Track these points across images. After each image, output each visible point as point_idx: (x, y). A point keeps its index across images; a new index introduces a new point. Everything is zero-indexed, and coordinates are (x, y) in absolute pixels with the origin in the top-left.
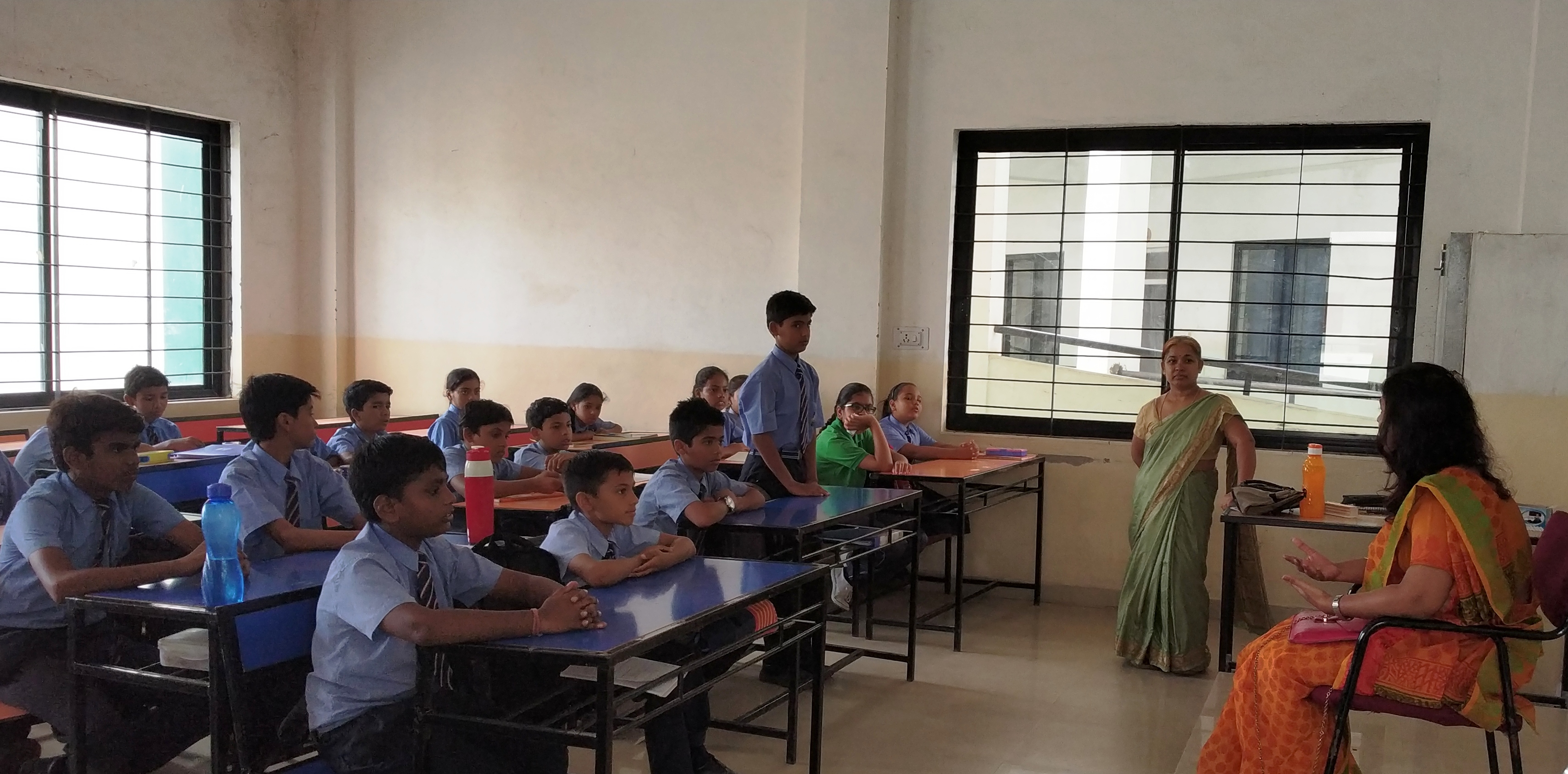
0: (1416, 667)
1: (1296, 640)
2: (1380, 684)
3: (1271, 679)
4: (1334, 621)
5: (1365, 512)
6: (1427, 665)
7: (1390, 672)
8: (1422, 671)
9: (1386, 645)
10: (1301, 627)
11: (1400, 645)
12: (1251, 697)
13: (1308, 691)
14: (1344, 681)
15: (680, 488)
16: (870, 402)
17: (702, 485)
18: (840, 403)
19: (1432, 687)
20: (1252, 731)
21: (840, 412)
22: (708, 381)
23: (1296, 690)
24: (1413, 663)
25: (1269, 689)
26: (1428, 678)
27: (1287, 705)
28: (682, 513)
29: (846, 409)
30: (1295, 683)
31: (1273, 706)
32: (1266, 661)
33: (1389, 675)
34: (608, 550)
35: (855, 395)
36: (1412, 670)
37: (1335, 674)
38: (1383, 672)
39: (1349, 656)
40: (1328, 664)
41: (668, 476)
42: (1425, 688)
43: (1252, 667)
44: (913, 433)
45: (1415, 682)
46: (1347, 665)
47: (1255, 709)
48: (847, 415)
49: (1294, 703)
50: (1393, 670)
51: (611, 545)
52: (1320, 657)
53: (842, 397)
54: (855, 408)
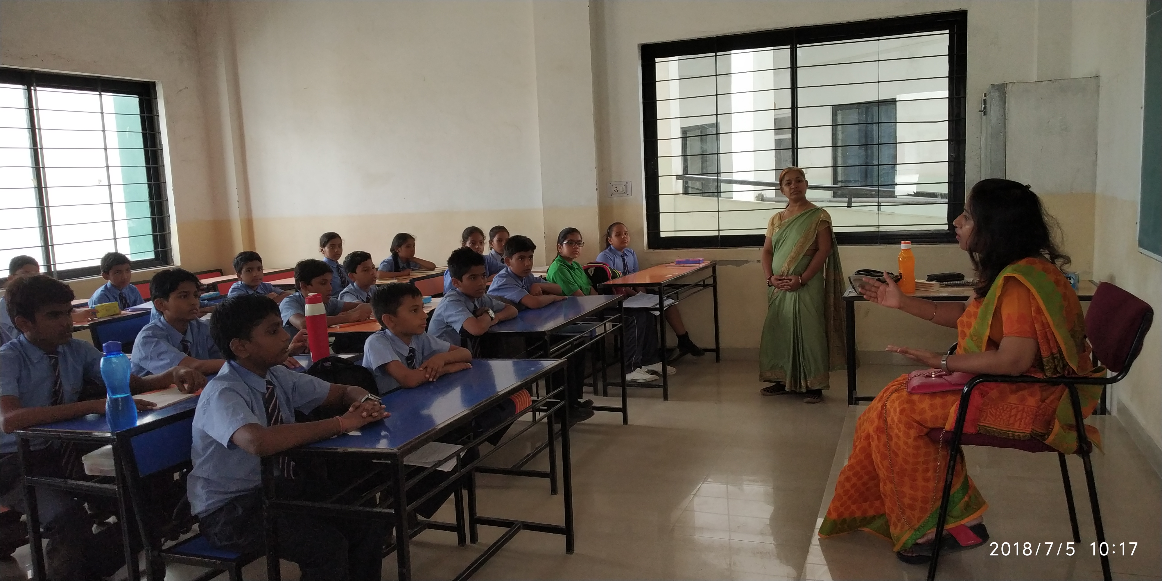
0: (1008, 409)
1: (914, 391)
2: (982, 424)
3: (896, 423)
4: (940, 376)
5: (944, 285)
6: (1017, 408)
7: (988, 415)
8: (1014, 412)
9: (983, 395)
10: (916, 382)
11: (994, 393)
12: (884, 438)
13: (926, 430)
14: (954, 424)
15: (460, 309)
16: (580, 239)
17: (475, 305)
18: (560, 242)
19: (1023, 423)
20: (886, 463)
21: (560, 248)
22: (469, 238)
23: (916, 430)
24: (1005, 406)
25: (896, 431)
26: (1018, 417)
27: (910, 441)
28: (462, 326)
29: (564, 245)
30: (915, 425)
31: (901, 443)
32: (892, 410)
33: (988, 417)
34: (409, 354)
35: (569, 235)
36: (1005, 412)
37: (946, 419)
38: (983, 416)
39: (955, 405)
40: (939, 412)
41: (451, 301)
42: (1017, 424)
43: (882, 415)
44: (627, 255)
45: (1008, 421)
46: (955, 412)
47: (887, 445)
48: (565, 250)
49: (915, 439)
50: (991, 414)
51: (412, 350)
52: (932, 407)
53: (560, 238)
54: (570, 243)
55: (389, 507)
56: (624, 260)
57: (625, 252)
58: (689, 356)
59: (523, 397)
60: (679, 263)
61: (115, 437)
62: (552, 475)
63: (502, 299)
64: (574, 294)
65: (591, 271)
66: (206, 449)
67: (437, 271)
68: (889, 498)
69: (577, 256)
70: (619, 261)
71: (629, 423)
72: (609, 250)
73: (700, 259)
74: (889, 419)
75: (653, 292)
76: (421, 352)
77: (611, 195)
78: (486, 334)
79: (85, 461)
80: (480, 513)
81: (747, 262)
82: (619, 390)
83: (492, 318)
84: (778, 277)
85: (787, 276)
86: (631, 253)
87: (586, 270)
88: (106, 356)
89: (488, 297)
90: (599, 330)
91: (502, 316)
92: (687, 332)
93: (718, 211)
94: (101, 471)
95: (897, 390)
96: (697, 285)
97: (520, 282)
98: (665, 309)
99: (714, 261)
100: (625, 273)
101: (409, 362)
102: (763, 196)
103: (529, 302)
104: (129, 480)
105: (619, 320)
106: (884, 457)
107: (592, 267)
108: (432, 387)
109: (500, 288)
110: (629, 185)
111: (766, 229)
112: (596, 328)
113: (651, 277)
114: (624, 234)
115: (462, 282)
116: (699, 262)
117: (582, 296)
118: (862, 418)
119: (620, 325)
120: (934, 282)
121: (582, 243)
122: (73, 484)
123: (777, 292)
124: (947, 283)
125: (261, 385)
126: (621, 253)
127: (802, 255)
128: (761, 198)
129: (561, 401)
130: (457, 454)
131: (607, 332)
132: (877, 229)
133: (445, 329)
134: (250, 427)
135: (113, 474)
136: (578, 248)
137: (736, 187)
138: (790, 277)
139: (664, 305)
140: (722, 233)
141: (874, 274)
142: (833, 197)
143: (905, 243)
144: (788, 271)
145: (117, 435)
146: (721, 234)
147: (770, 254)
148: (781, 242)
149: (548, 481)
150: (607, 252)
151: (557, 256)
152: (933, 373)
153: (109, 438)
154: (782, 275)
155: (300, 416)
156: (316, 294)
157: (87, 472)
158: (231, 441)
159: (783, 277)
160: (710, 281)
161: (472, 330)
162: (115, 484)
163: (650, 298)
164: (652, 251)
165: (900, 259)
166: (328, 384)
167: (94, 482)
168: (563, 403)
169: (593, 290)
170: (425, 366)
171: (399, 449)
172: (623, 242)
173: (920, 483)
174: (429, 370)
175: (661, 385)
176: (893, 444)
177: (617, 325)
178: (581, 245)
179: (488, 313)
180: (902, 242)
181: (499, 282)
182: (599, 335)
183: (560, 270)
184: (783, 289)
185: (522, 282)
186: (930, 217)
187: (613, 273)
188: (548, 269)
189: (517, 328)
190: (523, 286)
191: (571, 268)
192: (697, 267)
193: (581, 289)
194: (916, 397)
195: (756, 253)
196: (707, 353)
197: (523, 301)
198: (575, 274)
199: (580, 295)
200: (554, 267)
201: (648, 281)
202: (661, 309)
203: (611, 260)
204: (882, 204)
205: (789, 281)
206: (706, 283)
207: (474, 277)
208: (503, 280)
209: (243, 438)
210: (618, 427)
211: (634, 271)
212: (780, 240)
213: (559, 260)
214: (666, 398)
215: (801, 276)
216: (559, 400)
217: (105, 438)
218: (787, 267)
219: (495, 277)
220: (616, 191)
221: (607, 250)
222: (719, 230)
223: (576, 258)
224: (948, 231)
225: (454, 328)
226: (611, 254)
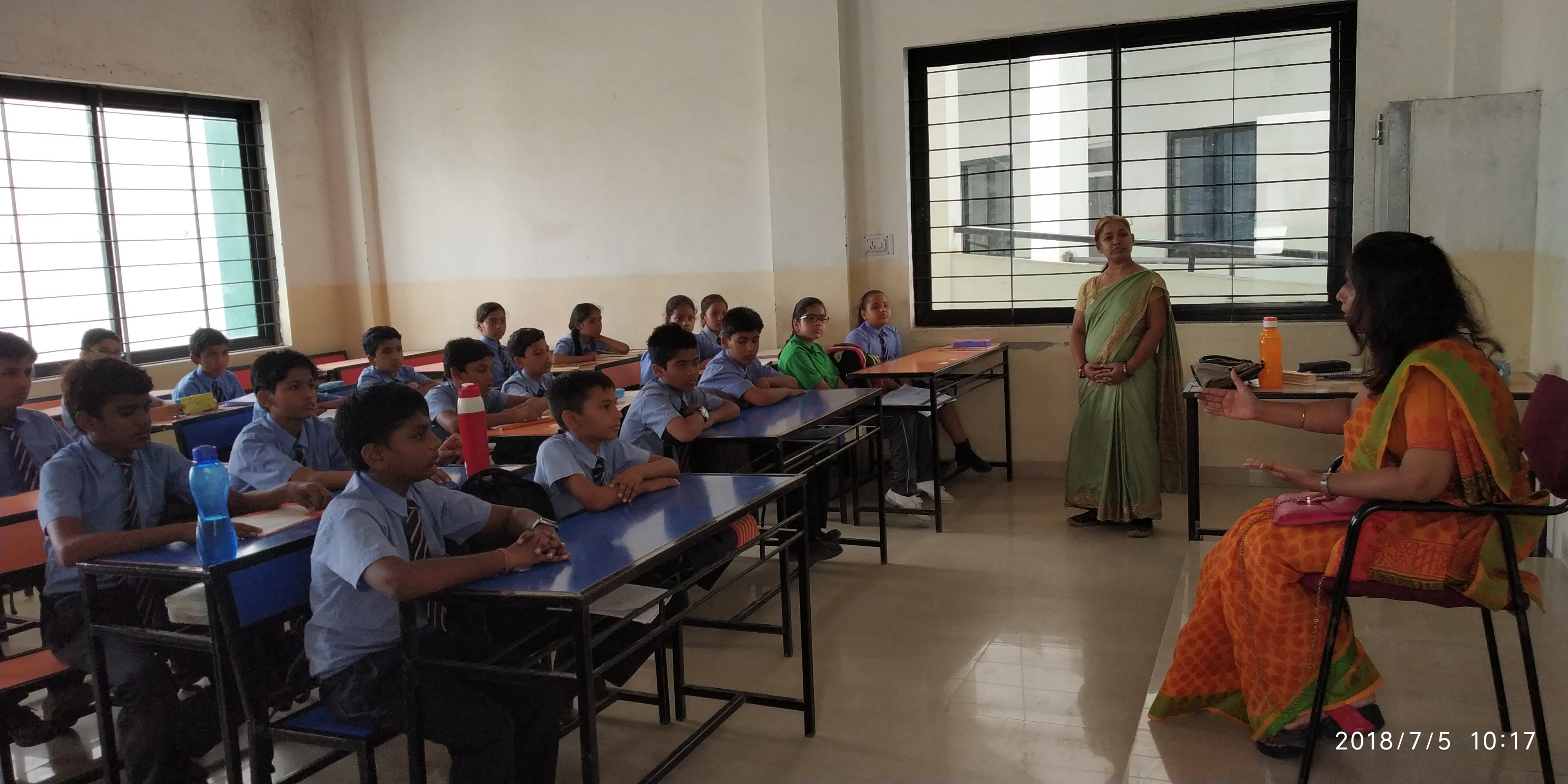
0: (1414, 549)
1: (1281, 522)
2: (1377, 569)
3: (1258, 566)
4: (1318, 502)
5: (1323, 378)
6: (1426, 546)
7: (1385, 555)
9: (1378, 528)
10: (1284, 510)
11: (1393, 526)
12: (1239, 586)
13: (1298, 576)
14: (1337, 569)
15: (663, 406)
16: (823, 312)
17: (683, 401)
18: (796, 316)
19: (1433, 567)
20: (1243, 620)
21: (796, 324)
22: (675, 311)
23: (1285, 575)
24: (1409, 544)
25: (1257, 576)
26: (1428, 559)
27: (1277, 591)
28: (666, 429)
29: (802, 321)
30: (1284, 568)
31: (1264, 594)
32: (1251, 548)
33: (1385, 559)
34: (596, 466)
35: (808, 307)
36: (1410, 551)
37: (1326, 560)
38: (1378, 556)
39: (1339, 542)
40: (1317, 551)
41: (651, 395)
42: (1425, 570)
43: (1238, 555)
44: (886, 335)
45: (1413, 564)
46: (1339, 552)
47: (1244, 597)
48: (803, 327)
49: (1284, 588)
50: (1389, 554)
51: (600, 461)
52: (1307, 544)
53: (797, 311)
54: (809, 319)
55: (569, 670)
56: (882, 341)
57: (884, 331)
58: (971, 472)
59: (748, 525)
60: (958, 346)
61: (208, 573)
62: (785, 630)
63: (718, 393)
64: (816, 386)
65: (838, 356)
66: (329, 589)
67: (631, 355)
68: (1246, 667)
69: (819, 335)
70: (876, 343)
71: (890, 560)
72: (862, 327)
73: (987, 340)
74: (1247, 560)
75: (922, 385)
76: (611, 463)
77: (866, 253)
78: (697, 439)
79: (169, 604)
80: (689, 680)
81: (1050, 344)
82: (876, 516)
83: (705, 420)
84: (1094, 366)
85: (1106, 363)
86: (892, 331)
87: (831, 354)
88: (197, 465)
89: (701, 391)
90: (850, 436)
91: (718, 416)
92: (967, 439)
93: (1012, 275)
94: (190, 618)
95: (1258, 521)
96: (982, 376)
97: (743, 370)
98: (938, 407)
99: (1006, 343)
100: (883, 359)
101: (596, 476)
102: (1072, 255)
103: (755, 397)
104: (227, 630)
105: (876, 422)
106: (1239, 612)
107: (840, 350)
108: (626, 510)
109: (714, 378)
110: (890, 240)
111: (1076, 299)
112: (846, 432)
113: (919, 365)
114: (883, 305)
115: (665, 370)
116: (985, 344)
117: (827, 389)
118: (1209, 558)
119: (877, 429)
120: (1308, 374)
121: (826, 318)
122: (152, 635)
123: (1092, 386)
124: (1326, 374)
125: (400, 505)
126: (878, 332)
127: (1127, 335)
128: (1070, 258)
129: (799, 531)
130: (659, 600)
131: (860, 439)
132: (1230, 301)
133: (642, 434)
134: (386, 561)
135: (206, 622)
136: (821, 325)
137: (1035, 243)
138: (1110, 365)
139: (938, 403)
140: (1017, 306)
141: (1225, 361)
142: (1169, 256)
143: (1269, 320)
144: (1108, 357)
145: (212, 570)
146: (1015, 307)
147: (1081, 334)
148: (1097, 319)
149: (780, 638)
150: (858, 330)
151: (792, 336)
152: (1309, 498)
153: (200, 574)
154: (1100, 363)
155: (452, 547)
156: (472, 384)
157: (172, 619)
158: (362, 579)
159: (1101, 365)
160: (1000, 371)
161: (679, 435)
162: (209, 636)
163: (918, 393)
164: (920, 329)
165: (1262, 341)
166: (488, 505)
167: (182, 632)
168: (800, 533)
169: (841, 382)
170: (616, 482)
171: (582, 593)
172: (881, 316)
173: (1289, 647)
174: (623, 487)
175: (933, 511)
176: (1252, 594)
177: (873, 429)
178: (825, 322)
179: (700, 412)
180: (1265, 318)
181: (714, 370)
182: (848, 443)
183: (796, 354)
184: (1101, 381)
185: (744, 369)
186: (1303, 284)
187: (869, 358)
188: (780, 354)
189: (739, 432)
190: (746, 376)
191: (811, 351)
192: (982, 351)
193: (825, 380)
194: (1284, 531)
195: (1063, 332)
196: (994, 468)
197: (746, 395)
198: (817, 360)
199: (824, 388)
200: (789, 350)
201: (915, 370)
202: (932, 408)
203: (866, 341)
204: (1236, 266)
205: (1109, 370)
206: (994, 373)
207: (683, 363)
208: (720, 367)
209: (376, 577)
210: (873, 566)
211: (896, 356)
212: (1096, 315)
213: (795, 341)
214: (939, 529)
215: (1126, 364)
216: (796, 530)
217: (195, 573)
218: (1107, 351)
219: (709, 363)
220: (873, 247)
221: (859, 328)
222: (1012, 301)
223: (817, 338)
224: (1328, 304)
225: (654, 432)
226: (865, 333)
